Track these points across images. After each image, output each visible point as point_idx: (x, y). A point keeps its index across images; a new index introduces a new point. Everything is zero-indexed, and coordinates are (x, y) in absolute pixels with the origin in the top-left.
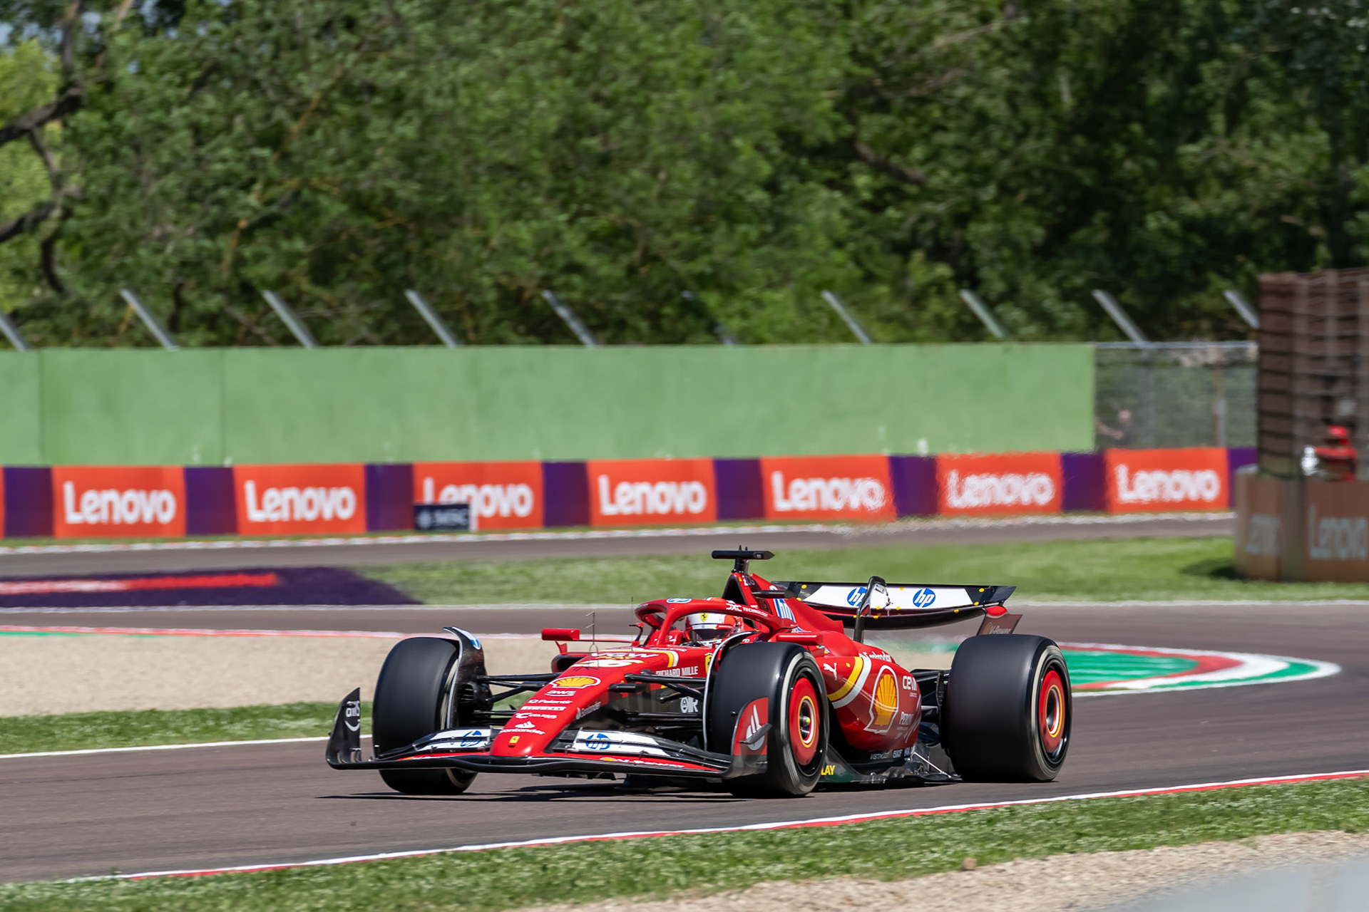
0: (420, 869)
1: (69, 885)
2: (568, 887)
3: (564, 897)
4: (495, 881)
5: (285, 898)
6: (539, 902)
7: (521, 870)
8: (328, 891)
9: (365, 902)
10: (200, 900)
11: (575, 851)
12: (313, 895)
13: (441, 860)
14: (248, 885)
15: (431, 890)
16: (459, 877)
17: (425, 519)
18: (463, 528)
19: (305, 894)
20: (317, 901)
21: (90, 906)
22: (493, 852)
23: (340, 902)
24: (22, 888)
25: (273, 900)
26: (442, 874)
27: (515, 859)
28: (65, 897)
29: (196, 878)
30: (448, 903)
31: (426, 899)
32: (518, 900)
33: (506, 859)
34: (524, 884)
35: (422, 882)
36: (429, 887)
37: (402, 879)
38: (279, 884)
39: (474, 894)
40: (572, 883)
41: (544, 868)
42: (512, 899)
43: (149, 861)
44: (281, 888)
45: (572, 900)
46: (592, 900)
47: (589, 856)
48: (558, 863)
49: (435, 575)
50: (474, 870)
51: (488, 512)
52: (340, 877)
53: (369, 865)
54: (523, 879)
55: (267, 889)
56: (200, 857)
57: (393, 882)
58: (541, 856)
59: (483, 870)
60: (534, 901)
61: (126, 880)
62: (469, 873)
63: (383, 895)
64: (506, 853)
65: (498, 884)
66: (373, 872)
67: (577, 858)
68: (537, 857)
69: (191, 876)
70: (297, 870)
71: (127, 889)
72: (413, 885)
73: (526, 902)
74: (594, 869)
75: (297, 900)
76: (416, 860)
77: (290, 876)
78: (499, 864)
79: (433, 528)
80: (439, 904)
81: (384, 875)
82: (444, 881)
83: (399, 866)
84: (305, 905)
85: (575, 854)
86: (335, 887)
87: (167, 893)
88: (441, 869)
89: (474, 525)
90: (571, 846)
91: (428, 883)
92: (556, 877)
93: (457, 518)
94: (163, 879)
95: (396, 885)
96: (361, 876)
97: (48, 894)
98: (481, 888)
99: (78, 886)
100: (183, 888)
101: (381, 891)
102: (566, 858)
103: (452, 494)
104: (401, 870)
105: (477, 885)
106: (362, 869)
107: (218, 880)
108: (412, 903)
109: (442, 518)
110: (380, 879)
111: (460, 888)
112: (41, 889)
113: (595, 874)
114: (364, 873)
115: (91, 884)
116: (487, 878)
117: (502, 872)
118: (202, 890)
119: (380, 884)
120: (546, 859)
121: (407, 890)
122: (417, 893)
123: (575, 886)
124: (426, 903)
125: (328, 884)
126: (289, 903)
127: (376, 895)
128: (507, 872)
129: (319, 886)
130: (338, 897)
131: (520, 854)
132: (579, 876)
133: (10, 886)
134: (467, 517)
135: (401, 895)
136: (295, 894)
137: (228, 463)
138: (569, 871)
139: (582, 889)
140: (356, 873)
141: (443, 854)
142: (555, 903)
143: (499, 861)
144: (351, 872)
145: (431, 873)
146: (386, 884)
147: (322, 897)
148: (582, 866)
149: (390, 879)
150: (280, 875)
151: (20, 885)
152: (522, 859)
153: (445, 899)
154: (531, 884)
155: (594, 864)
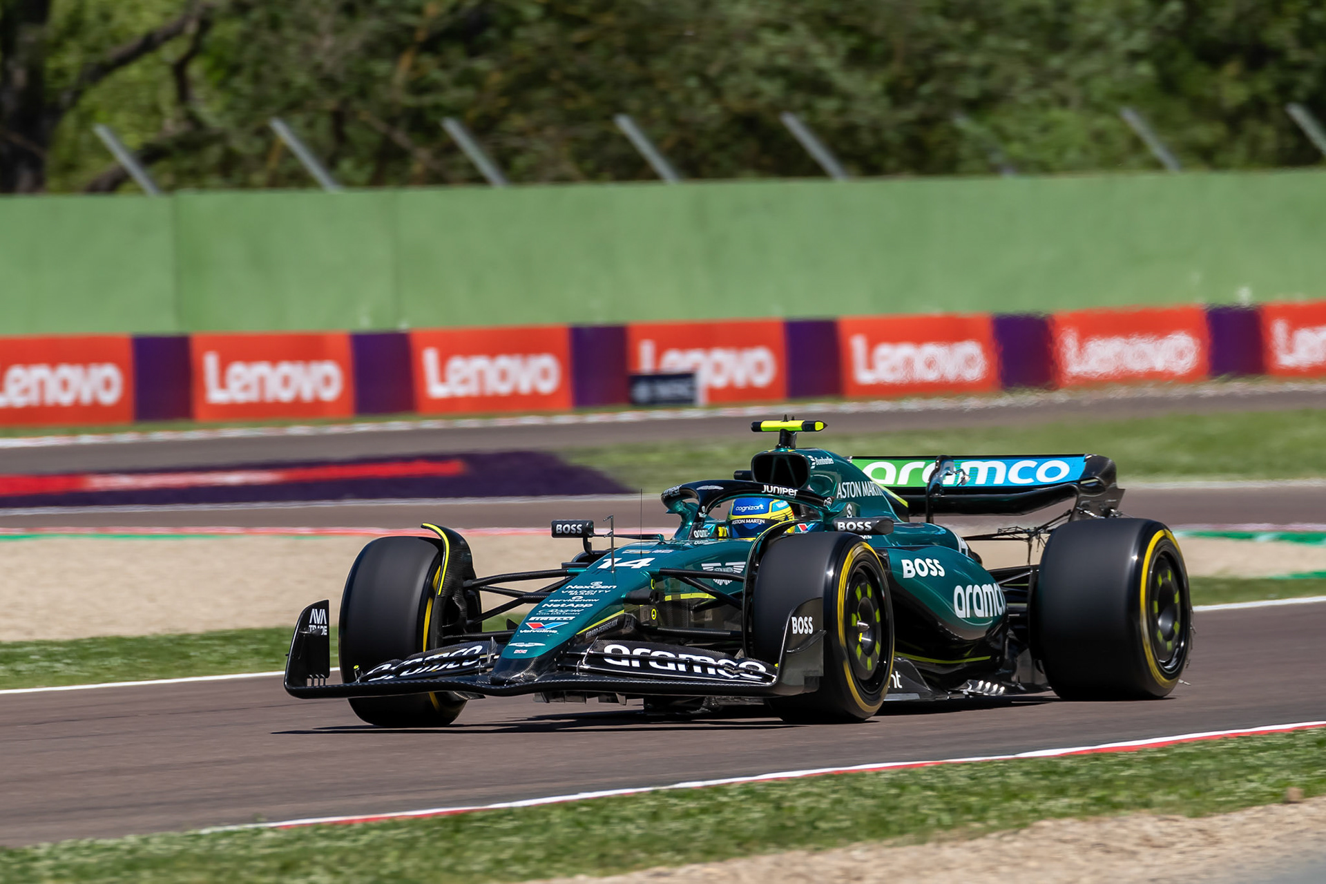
0: (629, 810)
1: (199, 837)
2: (806, 829)
3: (802, 841)
4: (721, 823)
5: (464, 848)
6: (772, 848)
7: (749, 810)
8: (516, 839)
9: (559, 851)
10: (361, 852)
11: (818, 787)
12: (497, 844)
13: (655, 799)
14: (419, 833)
15: (641, 836)
16: (676, 818)
17: (642, 391)
18: (686, 401)
19: (489, 843)
20: (502, 851)
21: (227, 860)
22: (718, 789)
23: (529, 853)
24: (146, 841)
25: (448, 851)
26: (655, 816)
27: (743, 797)
28: (197, 851)
29: (357, 826)
30: (661, 851)
31: (635, 847)
32: (747, 846)
33: (732, 797)
34: (753, 827)
35: (630, 827)
36: (639, 832)
37: (606, 821)
38: (457, 831)
39: (692, 840)
40: (812, 825)
41: (778, 807)
42: (739, 845)
43: (301, 806)
44: (460, 837)
45: (812, 846)
46: (834, 845)
47: (835, 792)
48: (794, 801)
49: (654, 458)
50: (692, 811)
51: (720, 382)
52: (529, 822)
53: (567, 806)
54: (753, 821)
55: (443, 838)
56: (364, 801)
57: (594, 827)
58: (776, 793)
59: (704, 811)
60: (765, 848)
61: (272, 829)
62: (687, 814)
63: (583, 843)
64: (732, 790)
65: (722, 828)
66: (570, 815)
67: (820, 795)
68: (769, 794)
69: (350, 823)
70: (479, 815)
71: (273, 839)
72: (619, 830)
73: (757, 848)
74: (839, 808)
75: (480, 850)
76: (623, 799)
77: (471, 821)
78: (724, 804)
79: (654, 403)
80: (651, 853)
81: (584, 818)
82: (657, 824)
83: (602, 807)
84: (486, 857)
85: (815, 790)
86: (526, 834)
87: (322, 844)
88: (654, 810)
89: (702, 398)
90: (811, 780)
91: (638, 828)
92: (793, 818)
93: (680, 389)
94: (318, 827)
95: (599, 830)
96: (558, 820)
97: (177, 848)
98: (701, 833)
99: (215, 838)
100: (342, 837)
101: (581, 838)
102: (805, 795)
103: (675, 361)
104: (605, 812)
105: (696, 829)
106: (558, 812)
107: (384, 827)
108: (618, 852)
109: (664, 390)
110: (579, 823)
111: (677, 832)
112: (169, 841)
113: (842, 814)
114: (561, 817)
115: (228, 834)
116: (710, 820)
117: (727, 813)
118: (365, 839)
119: (579, 830)
120: (782, 798)
121: (610, 836)
122: (623, 839)
123: (816, 828)
124: (635, 851)
125: (516, 831)
126: (469, 854)
127: (574, 841)
128: (734, 812)
129: (506, 833)
130: (528, 846)
131: (748, 791)
132: (823, 816)
133: (132, 839)
134: (692, 389)
135: (605, 842)
136: (477, 843)
137: (403, 326)
138: (810, 810)
139: (825, 831)
140: (551, 817)
141: (654, 792)
142: (790, 849)
143: (725, 799)
144: (545, 815)
145: (641, 815)
146: (587, 829)
147: (510, 846)
148: (824, 804)
149: (592, 823)
150: (458, 822)
151: (144, 836)
152: (752, 797)
153: (657, 847)
154: (762, 825)
155: (839, 802)
